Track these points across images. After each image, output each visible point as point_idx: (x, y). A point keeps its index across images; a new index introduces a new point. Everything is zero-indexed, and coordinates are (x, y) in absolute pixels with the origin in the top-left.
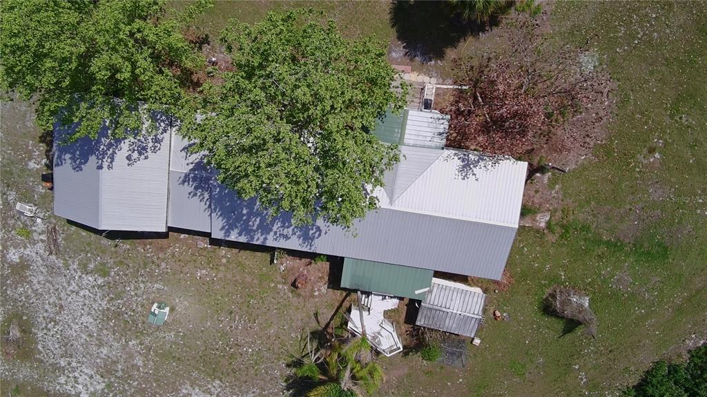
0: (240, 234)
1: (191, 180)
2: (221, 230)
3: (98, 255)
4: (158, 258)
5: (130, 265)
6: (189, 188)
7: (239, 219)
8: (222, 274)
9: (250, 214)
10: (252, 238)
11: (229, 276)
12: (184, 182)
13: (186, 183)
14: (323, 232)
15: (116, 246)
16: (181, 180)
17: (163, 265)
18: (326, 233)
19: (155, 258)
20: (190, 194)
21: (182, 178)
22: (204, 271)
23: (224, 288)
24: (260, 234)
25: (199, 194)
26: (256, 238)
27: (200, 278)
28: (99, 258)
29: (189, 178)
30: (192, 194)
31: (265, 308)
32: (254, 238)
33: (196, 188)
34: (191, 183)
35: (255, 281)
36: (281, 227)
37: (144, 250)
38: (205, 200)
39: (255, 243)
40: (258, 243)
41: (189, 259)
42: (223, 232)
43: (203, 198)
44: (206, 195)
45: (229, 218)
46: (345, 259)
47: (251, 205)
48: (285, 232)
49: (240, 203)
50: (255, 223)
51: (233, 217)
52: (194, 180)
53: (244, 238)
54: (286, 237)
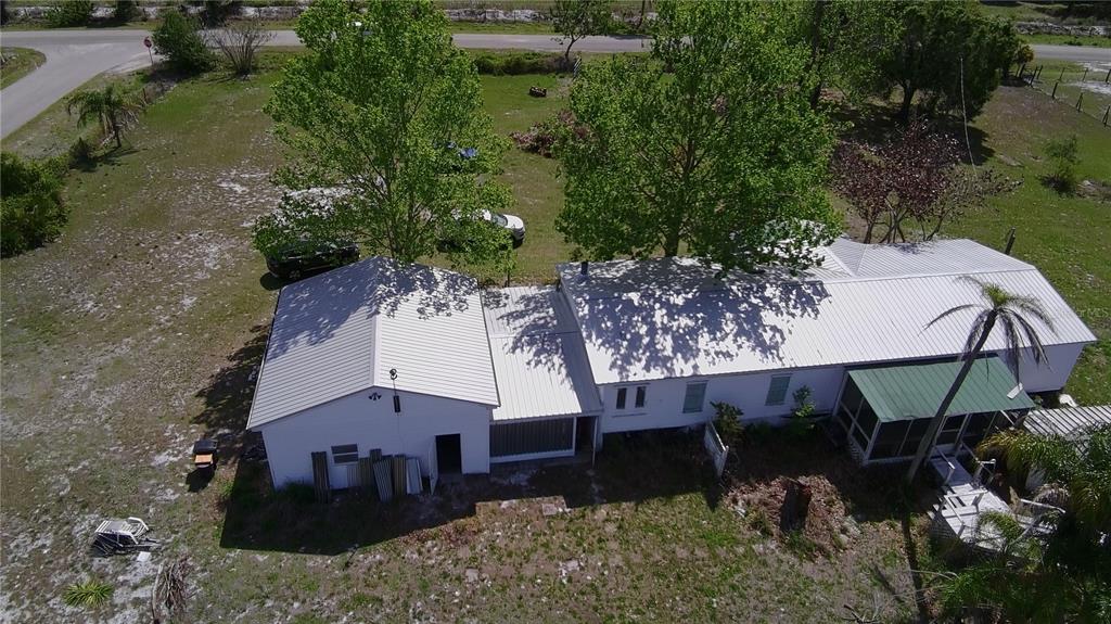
1: (525, 344)
2: (611, 368)
3: (295, 598)
4: (456, 563)
5: (385, 598)
6: (528, 354)
7: (635, 342)
8: (619, 557)
9: (652, 332)
10: (671, 370)
11: (637, 559)
12: (514, 349)
13: (518, 350)
14: (786, 332)
15: (347, 565)
16: (507, 349)
17: (472, 575)
18: (790, 332)
19: (449, 566)
20: (529, 363)
21: (511, 345)
22: (573, 564)
23: (636, 588)
24: (681, 361)
25: (544, 361)
26: (677, 367)
27: (570, 580)
28: (296, 605)
29: (522, 343)
30: (533, 363)
31: (755, 608)
32: (674, 370)
33: (537, 354)
34: (526, 349)
35: (699, 553)
36: (711, 341)
37: (420, 553)
38: (557, 366)
39: (679, 375)
40: (685, 374)
41: (529, 545)
42: (616, 371)
43: (553, 365)
44: (557, 360)
45: (617, 348)
46: (850, 372)
47: (648, 319)
48: (723, 347)
49: (630, 320)
50: (666, 344)
51: (625, 343)
52: (530, 343)
53: (656, 374)
54: (728, 355)
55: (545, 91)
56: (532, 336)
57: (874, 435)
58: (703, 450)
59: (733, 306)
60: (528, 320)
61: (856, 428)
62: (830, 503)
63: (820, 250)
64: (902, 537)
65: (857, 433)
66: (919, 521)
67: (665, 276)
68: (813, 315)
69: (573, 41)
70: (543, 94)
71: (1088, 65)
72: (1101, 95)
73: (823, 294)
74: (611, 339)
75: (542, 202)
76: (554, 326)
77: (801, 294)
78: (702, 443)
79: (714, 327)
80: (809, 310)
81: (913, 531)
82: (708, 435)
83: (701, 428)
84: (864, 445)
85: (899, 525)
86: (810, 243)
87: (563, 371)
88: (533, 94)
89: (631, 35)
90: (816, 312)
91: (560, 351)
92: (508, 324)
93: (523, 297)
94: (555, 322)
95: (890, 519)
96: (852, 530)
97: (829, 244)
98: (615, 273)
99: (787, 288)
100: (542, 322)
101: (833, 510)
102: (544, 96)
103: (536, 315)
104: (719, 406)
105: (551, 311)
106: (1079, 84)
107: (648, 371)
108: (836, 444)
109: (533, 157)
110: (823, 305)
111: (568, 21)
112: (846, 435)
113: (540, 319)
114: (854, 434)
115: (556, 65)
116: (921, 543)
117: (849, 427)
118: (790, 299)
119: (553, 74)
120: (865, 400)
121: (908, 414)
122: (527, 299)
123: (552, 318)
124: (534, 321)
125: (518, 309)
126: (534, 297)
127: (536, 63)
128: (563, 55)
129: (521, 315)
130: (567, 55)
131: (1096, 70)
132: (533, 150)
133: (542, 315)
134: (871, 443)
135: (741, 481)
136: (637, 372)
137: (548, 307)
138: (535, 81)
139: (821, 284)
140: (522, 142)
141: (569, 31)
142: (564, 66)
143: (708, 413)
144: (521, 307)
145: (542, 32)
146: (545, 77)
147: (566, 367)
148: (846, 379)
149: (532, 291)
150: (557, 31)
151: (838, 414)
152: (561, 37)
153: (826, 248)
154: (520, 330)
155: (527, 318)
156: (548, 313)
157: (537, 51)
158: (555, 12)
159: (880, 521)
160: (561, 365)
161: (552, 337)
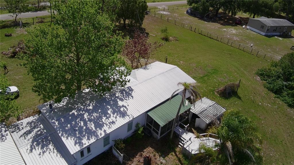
0: (88, 139)
1: (35, 146)
2: (75, 145)
6: (38, 150)
9: (85, 124)
10: (97, 136)
12: (31, 151)
13: (34, 150)
14: (127, 106)
16: (28, 151)
20: (40, 154)
21: (30, 149)
24: (100, 131)
25: (46, 150)
26: (99, 134)
29: (34, 146)
30: (42, 153)
32: (98, 135)
33: (42, 148)
34: (36, 148)
36: (106, 119)
38: (52, 150)
39: (100, 137)
40: (102, 136)
42: (77, 145)
43: (50, 150)
44: (51, 147)
45: (75, 135)
46: (148, 113)
47: (82, 119)
48: (110, 120)
49: (76, 122)
50: (92, 126)
51: (77, 133)
52: (38, 145)
53: (93, 140)
54: (113, 122)
55: (11, 34)
56: (37, 141)
57: (160, 130)
58: (114, 156)
59: (108, 103)
60: (33, 134)
61: (153, 128)
62: (154, 156)
63: (128, 78)
64: (176, 157)
65: (154, 130)
66: (178, 150)
67: (82, 99)
68: (132, 98)
69: (17, 15)
70: (10, 35)
71: (159, 7)
72: (164, 14)
73: (132, 90)
74: (71, 133)
75: (22, 76)
76: (45, 133)
77: (126, 93)
78: (113, 154)
79: (106, 114)
80: (130, 97)
81: (177, 154)
82: (113, 150)
83: (111, 148)
84: (157, 133)
85: (173, 153)
86: (124, 76)
87: (55, 151)
88: (6, 36)
89: (36, 11)
90: (132, 97)
91: (51, 143)
92: (25, 139)
93: (28, 123)
94: (45, 131)
95: (171, 153)
96: (163, 162)
97: (130, 75)
98: (63, 104)
99: (122, 91)
100: (39, 133)
101: (156, 157)
102: (11, 36)
103: (36, 130)
104: (115, 141)
105: (42, 126)
106: (159, 12)
107: (89, 140)
108: (149, 136)
109: (13, 59)
110: (133, 94)
111: (13, 8)
112: (151, 131)
113: (38, 131)
114: (153, 130)
115: (13, 24)
116: (180, 156)
117: (151, 129)
118: (124, 96)
119: (13, 28)
120: (154, 120)
121: (167, 121)
122: (29, 123)
123: (43, 130)
124: (36, 133)
125: (27, 129)
126: (32, 122)
127: (5, 25)
128: (14, 20)
129: (29, 132)
130: (16, 20)
131: (161, 8)
132: (13, 57)
133: (39, 129)
134: (159, 132)
135: (128, 161)
136: (86, 142)
137: (40, 125)
138: (6, 31)
139: (130, 87)
140: (7, 55)
141: (14, 12)
142: (16, 24)
143: (112, 143)
144: (28, 128)
145: (4, 13)
146: (10, 29)
147: (56, 149)
148: (146, 115)
149: (31, 119)
150: (10, 12)
151: (146, 125)
152: (12, 14)
153: (129, 76)
154: (31, 140)
155: (32, 133)
156: (40, 127)
157: (4, 20)
158: (7, 6)
159: (168, 155)
160: (54, 149)
161: (46, 138)
